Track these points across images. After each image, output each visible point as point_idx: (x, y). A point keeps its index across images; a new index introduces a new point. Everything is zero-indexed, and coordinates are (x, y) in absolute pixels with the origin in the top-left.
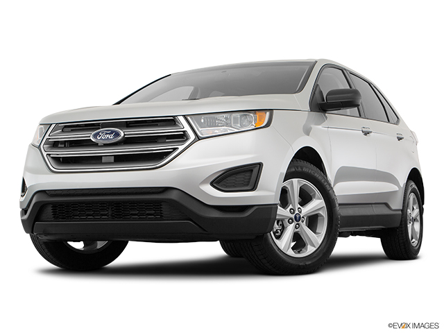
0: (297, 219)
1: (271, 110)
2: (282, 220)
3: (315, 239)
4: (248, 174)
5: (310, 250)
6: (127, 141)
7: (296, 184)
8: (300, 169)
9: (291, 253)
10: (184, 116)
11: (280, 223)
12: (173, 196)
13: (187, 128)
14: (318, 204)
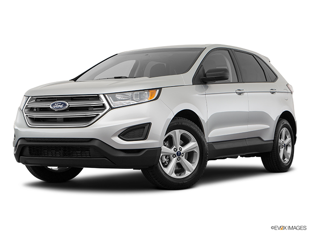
1: (160, 89)
3: (191, 167)
4: (142, 130)
5: (188, 173)
6: (71, 109)
7: (177, 134)
8: (180, 124)
9: (174, 175)
10: (104, 94)
11: (168, 157)
12: (95, 144)
13: (105, 102)
14: (193, 145)
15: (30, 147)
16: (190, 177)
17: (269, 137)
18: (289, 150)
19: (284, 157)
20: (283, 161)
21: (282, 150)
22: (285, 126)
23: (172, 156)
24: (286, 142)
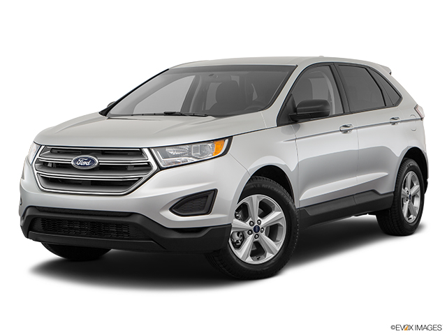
0: (257, 229)
1: (230, 138)
2: (243, 232)
3: (274, 247)
4: (204, 199)
5: (269, 256)
6: (102, 168)
7: (255, 200)
8: (258, 186)
9: (249, 260)
10: (149, 148)
11: (241, 234)
12: (137, 220)
13: (151, 160)
14: (276, 215)
15: (44, 220)
16: (272, 261)
17: (387, 188)
18: (417, 203)
19: (409, 214)
20: (407, 219)
21: (406, 204)
22: (412, 169)
23: (246, 232)
24: (413, 192)
